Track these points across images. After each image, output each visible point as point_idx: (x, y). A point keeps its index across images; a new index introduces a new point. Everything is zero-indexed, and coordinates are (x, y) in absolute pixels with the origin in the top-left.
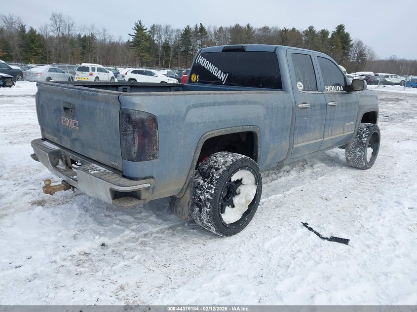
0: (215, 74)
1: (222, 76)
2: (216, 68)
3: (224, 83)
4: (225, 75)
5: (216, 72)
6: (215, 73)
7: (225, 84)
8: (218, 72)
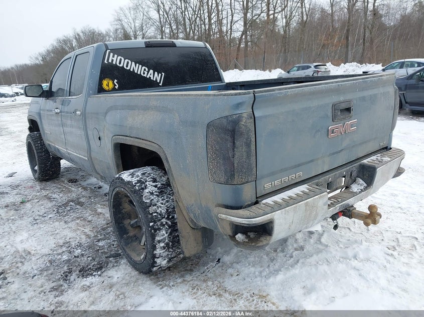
0: (145, 75)
1: (157, 77)
2: (144, 68)
3: (161, 84)
4: (160, 74)
5: (146, 73)
6: (144, 73)
7: (163, 85)
8: (148, 72)
